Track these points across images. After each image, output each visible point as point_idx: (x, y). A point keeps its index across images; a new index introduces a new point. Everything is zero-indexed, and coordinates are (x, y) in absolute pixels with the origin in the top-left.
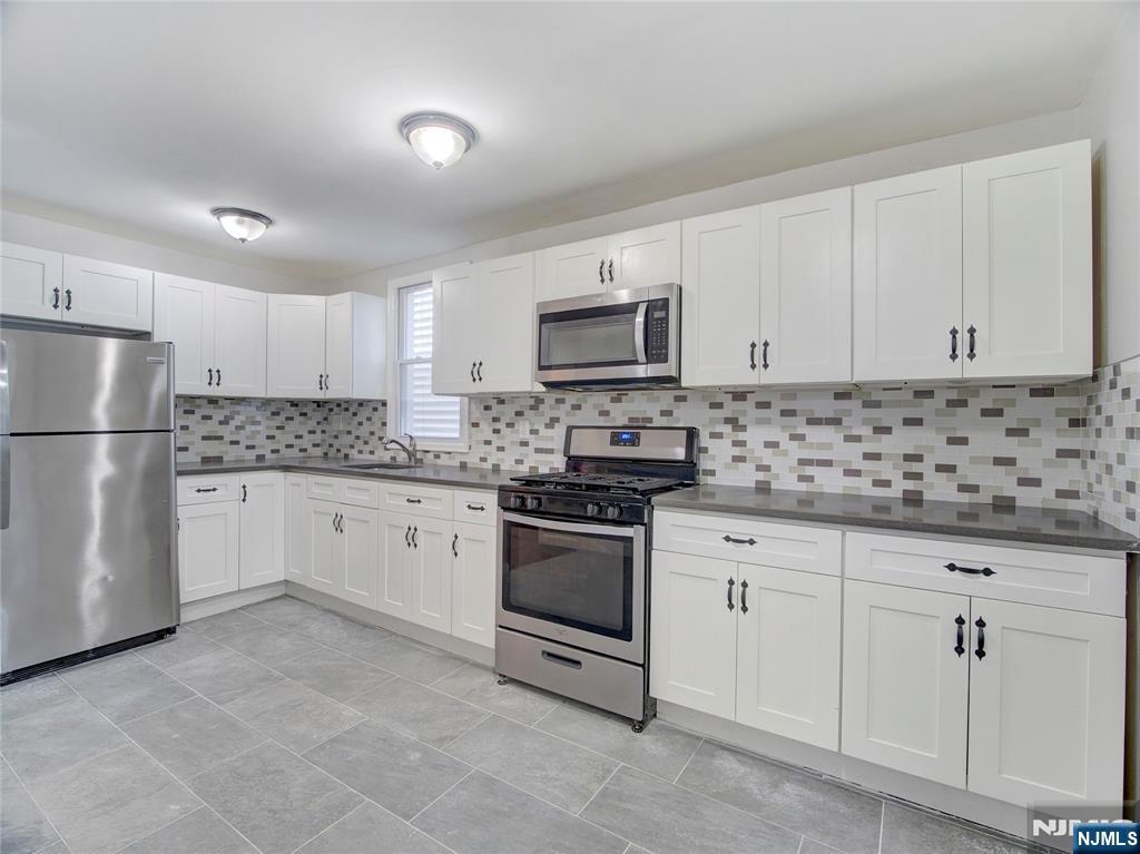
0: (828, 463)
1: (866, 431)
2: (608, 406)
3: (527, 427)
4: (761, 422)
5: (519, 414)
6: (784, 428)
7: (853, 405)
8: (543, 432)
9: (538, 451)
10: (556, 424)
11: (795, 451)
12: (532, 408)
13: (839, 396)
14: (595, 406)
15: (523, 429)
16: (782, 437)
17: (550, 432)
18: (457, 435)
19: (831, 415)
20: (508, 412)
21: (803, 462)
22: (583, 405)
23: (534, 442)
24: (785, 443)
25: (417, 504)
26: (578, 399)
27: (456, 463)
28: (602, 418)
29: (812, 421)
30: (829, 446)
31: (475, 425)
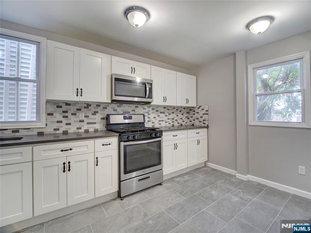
0: (163, 121)
1: (167, 114)
2: (117, 108)
3: (83, 115)
4: (153, 113)
5: (78, 110)
6: (157, 114)
7: (166, 110)
8: (91, 116)
9: (88, 123)
10: (97, 114)
11: (158, 119)
12: (85, 107)
13: (165, 108)
14: (112, 108)
15: (81, 116)
16: (156, 116)
17: (94, 116)
18: (35, 120)
19: (163, 111)
20: (73, 109)
21: (160, 121)
22: (108, 108)
23: (86, 120)
24: (157, 117)
25: (70, 151)
26: (105, 105)
27: (35, 133)
28: (114, 112)
29: (161, 113)
30: (163, 117)
31: (50, 114)
